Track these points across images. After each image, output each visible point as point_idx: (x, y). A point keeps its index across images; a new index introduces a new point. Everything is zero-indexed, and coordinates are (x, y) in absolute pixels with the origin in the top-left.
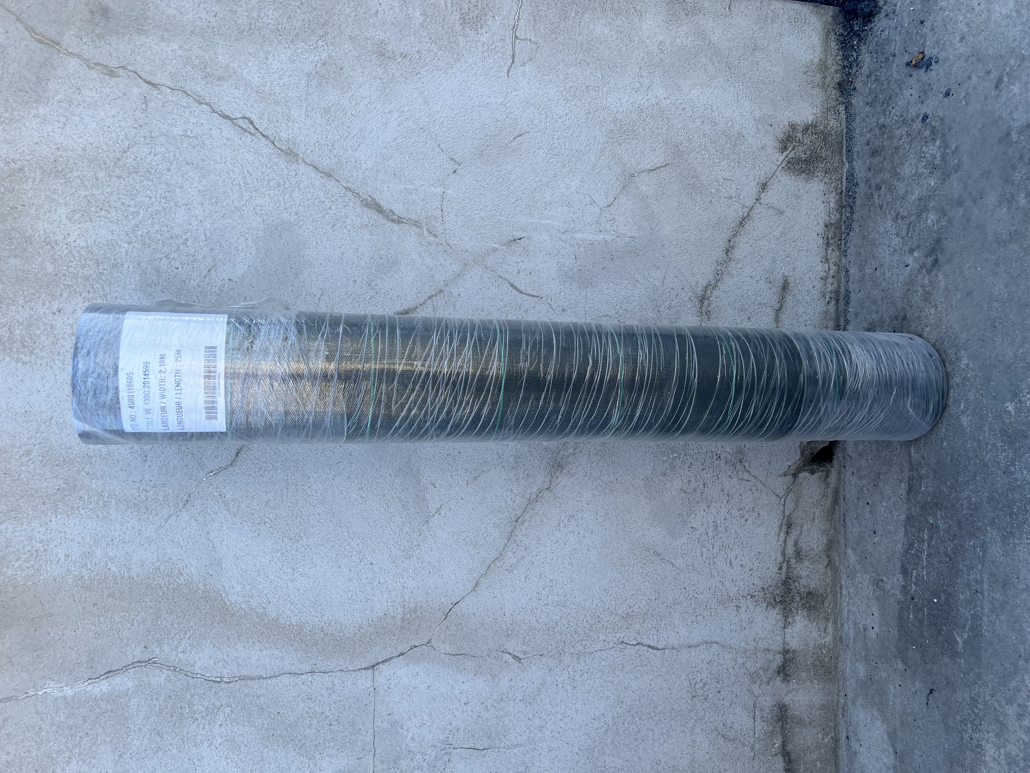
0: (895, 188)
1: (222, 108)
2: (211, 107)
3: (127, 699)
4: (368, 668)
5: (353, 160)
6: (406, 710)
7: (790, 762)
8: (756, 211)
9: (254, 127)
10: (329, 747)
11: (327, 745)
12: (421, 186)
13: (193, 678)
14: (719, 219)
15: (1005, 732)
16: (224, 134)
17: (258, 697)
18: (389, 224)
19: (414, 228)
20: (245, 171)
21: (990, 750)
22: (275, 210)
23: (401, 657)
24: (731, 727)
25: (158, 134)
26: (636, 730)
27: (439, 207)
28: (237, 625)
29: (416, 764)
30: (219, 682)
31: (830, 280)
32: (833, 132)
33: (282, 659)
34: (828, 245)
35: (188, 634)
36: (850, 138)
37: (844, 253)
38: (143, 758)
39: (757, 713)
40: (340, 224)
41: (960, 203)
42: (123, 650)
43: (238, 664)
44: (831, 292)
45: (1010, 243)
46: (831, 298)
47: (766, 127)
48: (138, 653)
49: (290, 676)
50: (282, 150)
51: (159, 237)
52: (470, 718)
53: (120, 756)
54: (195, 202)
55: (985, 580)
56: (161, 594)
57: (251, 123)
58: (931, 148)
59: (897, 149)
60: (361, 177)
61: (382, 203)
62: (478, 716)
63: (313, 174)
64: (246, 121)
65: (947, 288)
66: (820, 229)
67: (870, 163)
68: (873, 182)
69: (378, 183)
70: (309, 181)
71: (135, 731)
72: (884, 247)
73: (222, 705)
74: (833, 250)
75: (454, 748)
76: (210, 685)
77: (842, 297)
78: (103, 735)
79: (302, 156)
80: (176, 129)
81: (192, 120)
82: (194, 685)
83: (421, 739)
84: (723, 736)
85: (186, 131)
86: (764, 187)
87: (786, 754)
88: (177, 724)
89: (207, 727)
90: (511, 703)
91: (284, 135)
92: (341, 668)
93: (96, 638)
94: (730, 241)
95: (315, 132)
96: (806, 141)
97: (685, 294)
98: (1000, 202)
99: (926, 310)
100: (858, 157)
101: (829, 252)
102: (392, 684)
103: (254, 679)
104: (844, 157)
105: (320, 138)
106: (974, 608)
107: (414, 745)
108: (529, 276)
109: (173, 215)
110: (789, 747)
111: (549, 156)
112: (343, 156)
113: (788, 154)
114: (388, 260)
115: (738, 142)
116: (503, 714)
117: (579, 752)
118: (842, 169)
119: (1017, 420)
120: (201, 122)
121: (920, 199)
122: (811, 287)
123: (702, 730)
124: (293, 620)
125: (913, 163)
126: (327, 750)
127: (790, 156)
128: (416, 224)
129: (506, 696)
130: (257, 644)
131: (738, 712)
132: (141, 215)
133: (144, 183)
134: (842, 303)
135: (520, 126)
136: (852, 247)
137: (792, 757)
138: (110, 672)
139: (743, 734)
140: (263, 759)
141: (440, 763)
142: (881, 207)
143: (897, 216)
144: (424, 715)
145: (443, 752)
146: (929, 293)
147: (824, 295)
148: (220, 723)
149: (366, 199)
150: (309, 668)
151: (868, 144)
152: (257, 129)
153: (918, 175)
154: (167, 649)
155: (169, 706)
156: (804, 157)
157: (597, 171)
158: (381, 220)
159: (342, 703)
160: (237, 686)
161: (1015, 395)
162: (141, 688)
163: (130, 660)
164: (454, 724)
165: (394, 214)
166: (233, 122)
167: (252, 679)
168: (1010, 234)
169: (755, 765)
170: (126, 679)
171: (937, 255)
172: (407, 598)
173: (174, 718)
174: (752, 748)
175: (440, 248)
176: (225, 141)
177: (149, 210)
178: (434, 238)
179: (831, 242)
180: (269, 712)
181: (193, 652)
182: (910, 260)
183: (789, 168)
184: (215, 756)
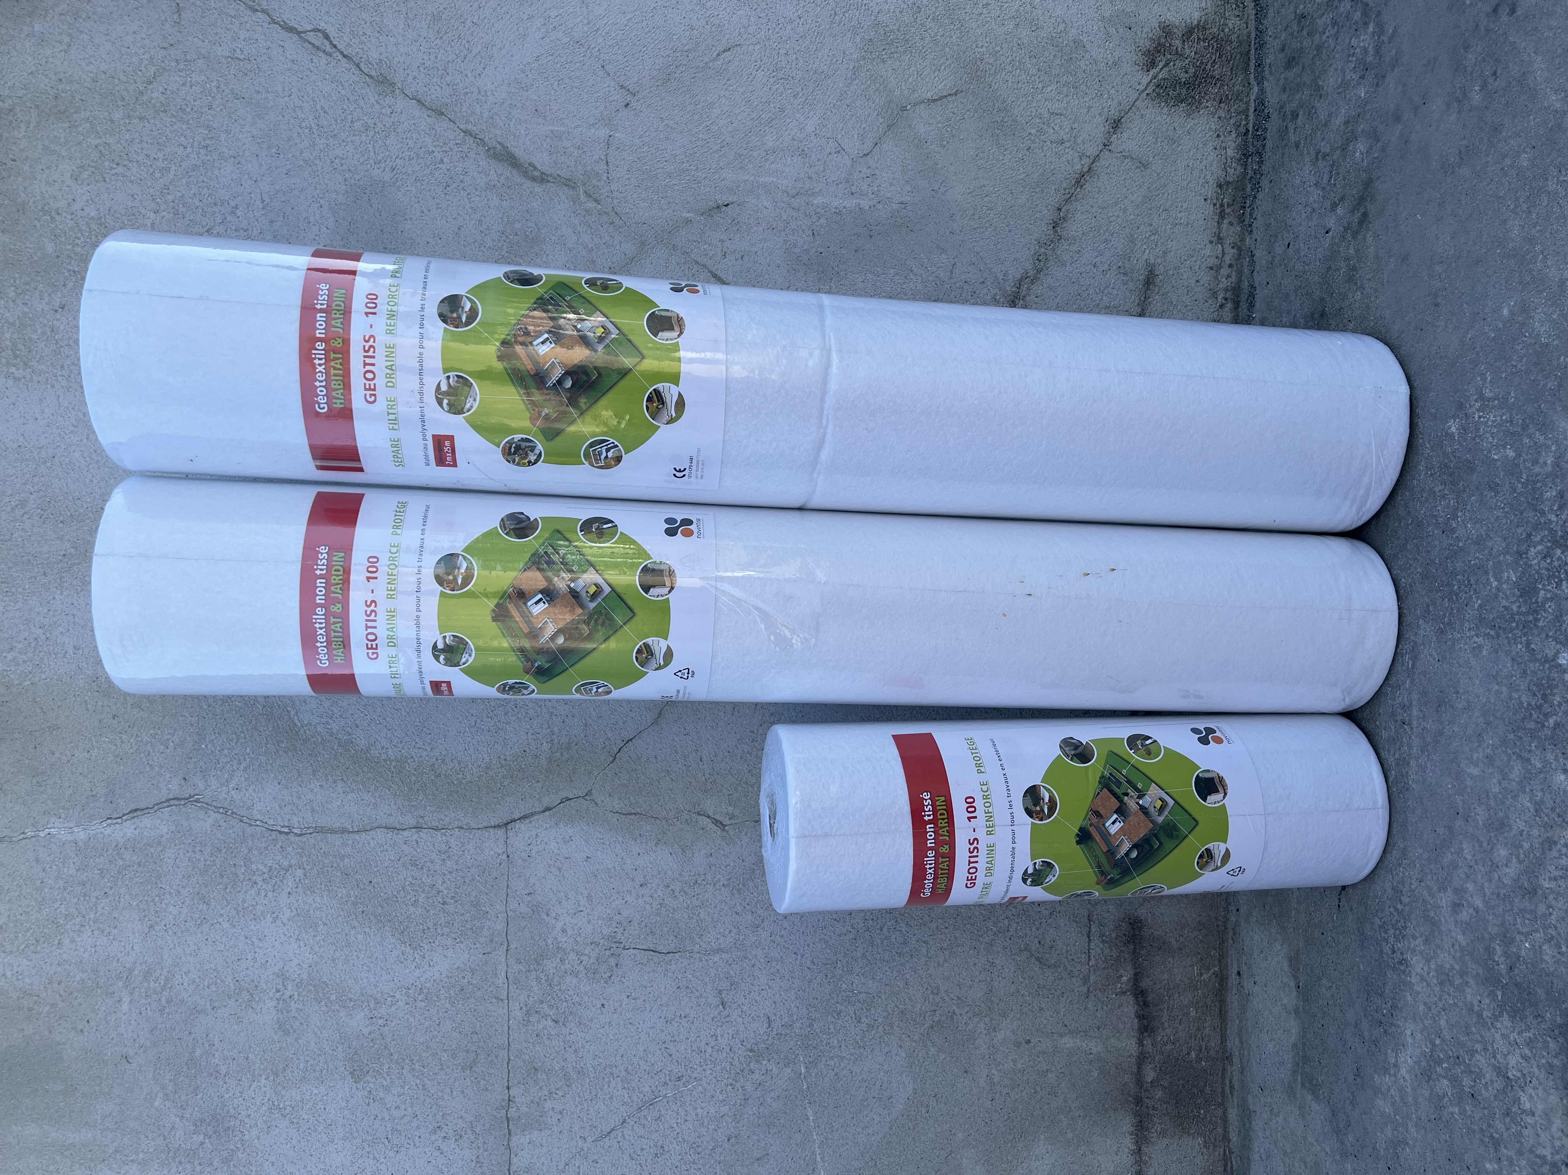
0: (1315, 112)
1: (284, 17)
2: (269, 16)
3: (159, 849)
4: (498, 826)
5: (475, 90)
6: (554, 889)
7: (1146, 1004)
8: (1103, 162)
9: (331, 43)
10: (443, 935)
11: (439, 930)
12: (575, 127)
13: (251, 825)
14: (1042, 175)
15: (1436, 934)
16: (288, 55)
17: (342, 858)
18: (528, 183)
19: (565, 188)
20: (318, 107)
21: (1417, 964)
22: (362, 164)
23: (547, 813)
24: (1051, 947)
25: (195, 56)
26: (901, 940)
27: (603, 158)
28: (310, 755)
29: (568, 966)
30: (287, 834)
31: (1225, 271)
32: (1234, 37)
33: (376, 806)
34: (1222, 215)
35: (244, 765)
36: (1261, 45)
37: (1248, 228)
38: (182, 932)
39: (1094, 929)
40: (455, 185)
41: (1398, 119)
42: (154, 782)
43: (313, 810)
44: (1226, 290)
45: (1459, 166)
46: (1226, 299)
47: (1121, 30)
48: (174, 787)
49: (385, 830)
50: (371, 77)
51: (198, 204)
52: (648, 907)
53: (151, 926)
54: (247, 153)
55: (1414, 703)
56: (205, 707)
57: (327, 37)
58: (1362, 38)
59: (1319, 48)
60: (486, 115)
61: (518, 153)
62: (661, 904)
63: (417, 112)
64: (320, 35)
65: (1377, 257)
66: (1210, 190)
67: (1286, 78)
68: (1288, 108)
69: (512, 124)
70: (411, 122)
71: (170, 893)
72: (1300, 207)
73: (291, 866)
74: (1231, 224)
75: (624, 948)
76: (274, 837)
77: (1243, 297)
78: (127, 897)
79: (400, 86)
80: (220, 49)
81: (243, 34)
82: (252, 835)
83: (576, 931)
84: (1037, 959)
85: (234, 50)
86: (1116, 125)
87: (1140, 994)
88: (229, 887)
89: (270, 894)
90: (710, 888)
91: (374, 55)
92: (460, 824)
93: (116, 762)
94: (1060, 209)
95: (419, 50)
96: (1187, 51)
97: (985, 291)
98: (1448, 105)
99: (1350, 296)
100: (1271, 73)
101: (1224, 226)
102: (535, 849)
103: (336, 833)
104: (1252, 76)
105: (426, 58)
106: (1400, 748)
107: (565, 939)
108: (740, 261)
109: (216, 172)
110: (1145, 983)
111: (772, 80)
112: (461, 85)
113: (1158, 73)
114: (527, 236)
115: (1074, 55)
116: (698, 903)
117: (812, 966)
118: (1248, 95)
119: (1462, 445)
120: (256, 37)
121: (1347, 123)
122: (1193, 281)
123: (1005, 948)
124: (390, 752)
125: (1340, 67)
126: (439, 938)
127: (1160, 76)
128: (569, 183)
129: (703, 877)
130: (340, 784)
131: (1062, 925)
132: (172, 172)
133: (176, 127)
134: (1244, 306)
135: (727, 36)
136: (1259, 217)
137: (1150, 999)
138: (136, 810)
139: (1070, 957)
140: (348, 945)
141: (603, 968)
142: (1297, 145)
143: (1317, 154)
144: (580, 897)
145: (608, 953)
146: (1354, 269)
147: (1214, 295)
148: (289, 890)
149: (495, 148)
150: (412, 822)
151: (1283, 50)
152: (335, 46)
153: (1345, 85)
154: (214, 783)
155: (218, 862)
156: (1183, 77)
157: (848, 102)
158: (518, 178)
159: (461, 873)
160: (312, 841)
161: (1461, 406)
162: (179, 835)
163: (164, 795)
164: (625, 913)
165: (535, 168)
166: (301, 37)
167: (333, 831)
168: (1460, 152)
169: (1089, 1006)
170: (159, 821)
171: (1366, 207)
172: (556, 729)
173: (225, 880)
174: (1085, 980)
175: (605, 219)
176: (290, 64)
177: (184, 165)
178: (594, 204)
179: (1228, 211)
180: (356, 880)
181: (250, 790)
182: (1331, 222)
183: (1158, 94)
184: (282, 936)
